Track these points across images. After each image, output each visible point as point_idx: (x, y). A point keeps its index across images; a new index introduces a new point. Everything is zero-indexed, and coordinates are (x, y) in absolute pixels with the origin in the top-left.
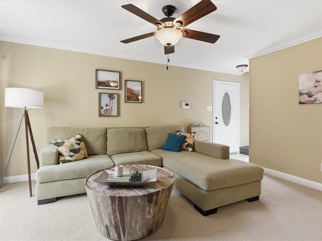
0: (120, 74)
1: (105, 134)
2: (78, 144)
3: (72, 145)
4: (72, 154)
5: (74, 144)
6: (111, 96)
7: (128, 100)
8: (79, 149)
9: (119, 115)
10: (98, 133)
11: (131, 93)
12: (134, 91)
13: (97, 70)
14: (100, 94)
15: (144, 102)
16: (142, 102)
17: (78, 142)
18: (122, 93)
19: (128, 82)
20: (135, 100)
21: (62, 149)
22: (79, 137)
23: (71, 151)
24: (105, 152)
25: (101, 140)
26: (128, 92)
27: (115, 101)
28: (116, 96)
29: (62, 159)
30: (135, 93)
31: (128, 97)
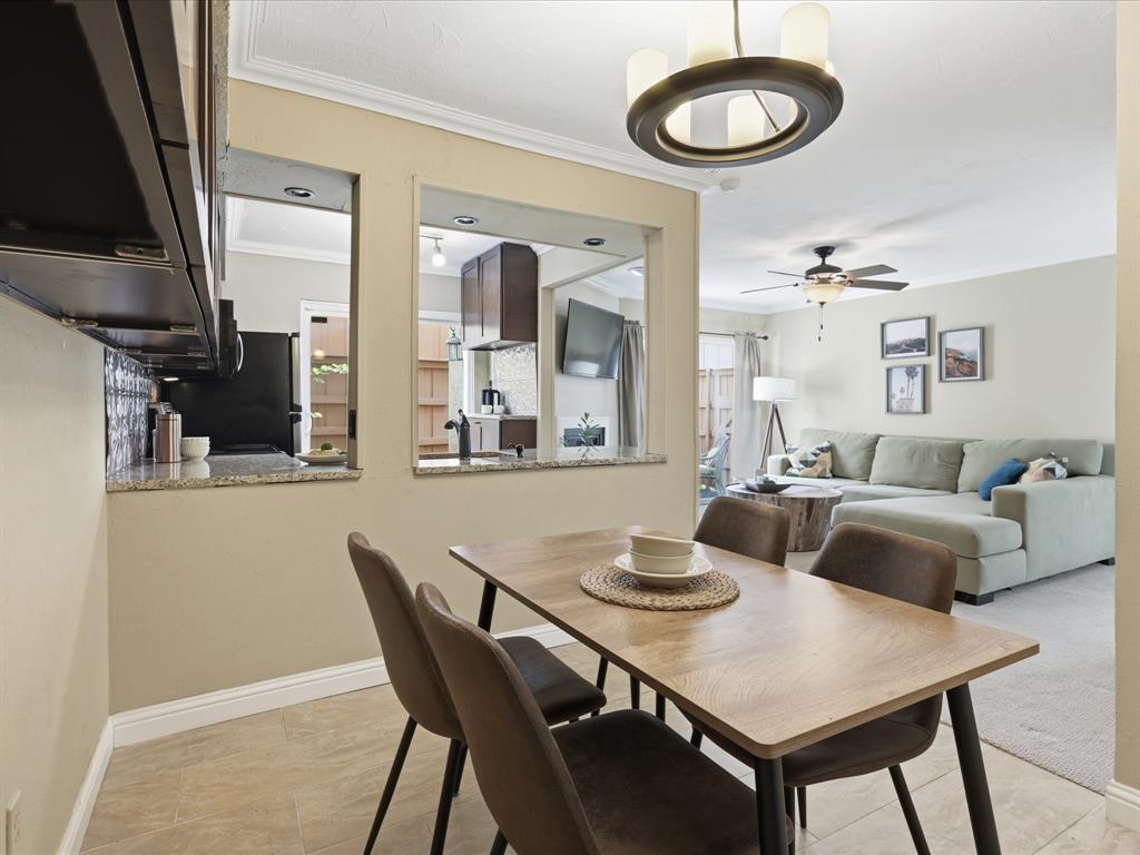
0: (929, 321)
1: (871, 446)
2: (815, 455)
3: (805, 454)
4: (802, 466)
5: (809, 453)
6: (911, 372)
7: (948, 374)
8: (815, 462)
9: (925, 409)
10: (859, 442)
11: (956, 359)
12: (962, 354)
13: (883, 326)
14: (889, 371)
15: (991, 378)
16: (983, 378)
17: (818, 452)
18: (933, 361)
19: (948, 334)
20: (965, 375)
21: (792, 458)
22: (825, 444)
23: (801, 462)
24: (865, 476)
25: (862, 454)
26: (947, 357)
27: (918, 380)
28: (919, 370)
29: (789, 470)
30: (965, 357)
31: (947, 368)
